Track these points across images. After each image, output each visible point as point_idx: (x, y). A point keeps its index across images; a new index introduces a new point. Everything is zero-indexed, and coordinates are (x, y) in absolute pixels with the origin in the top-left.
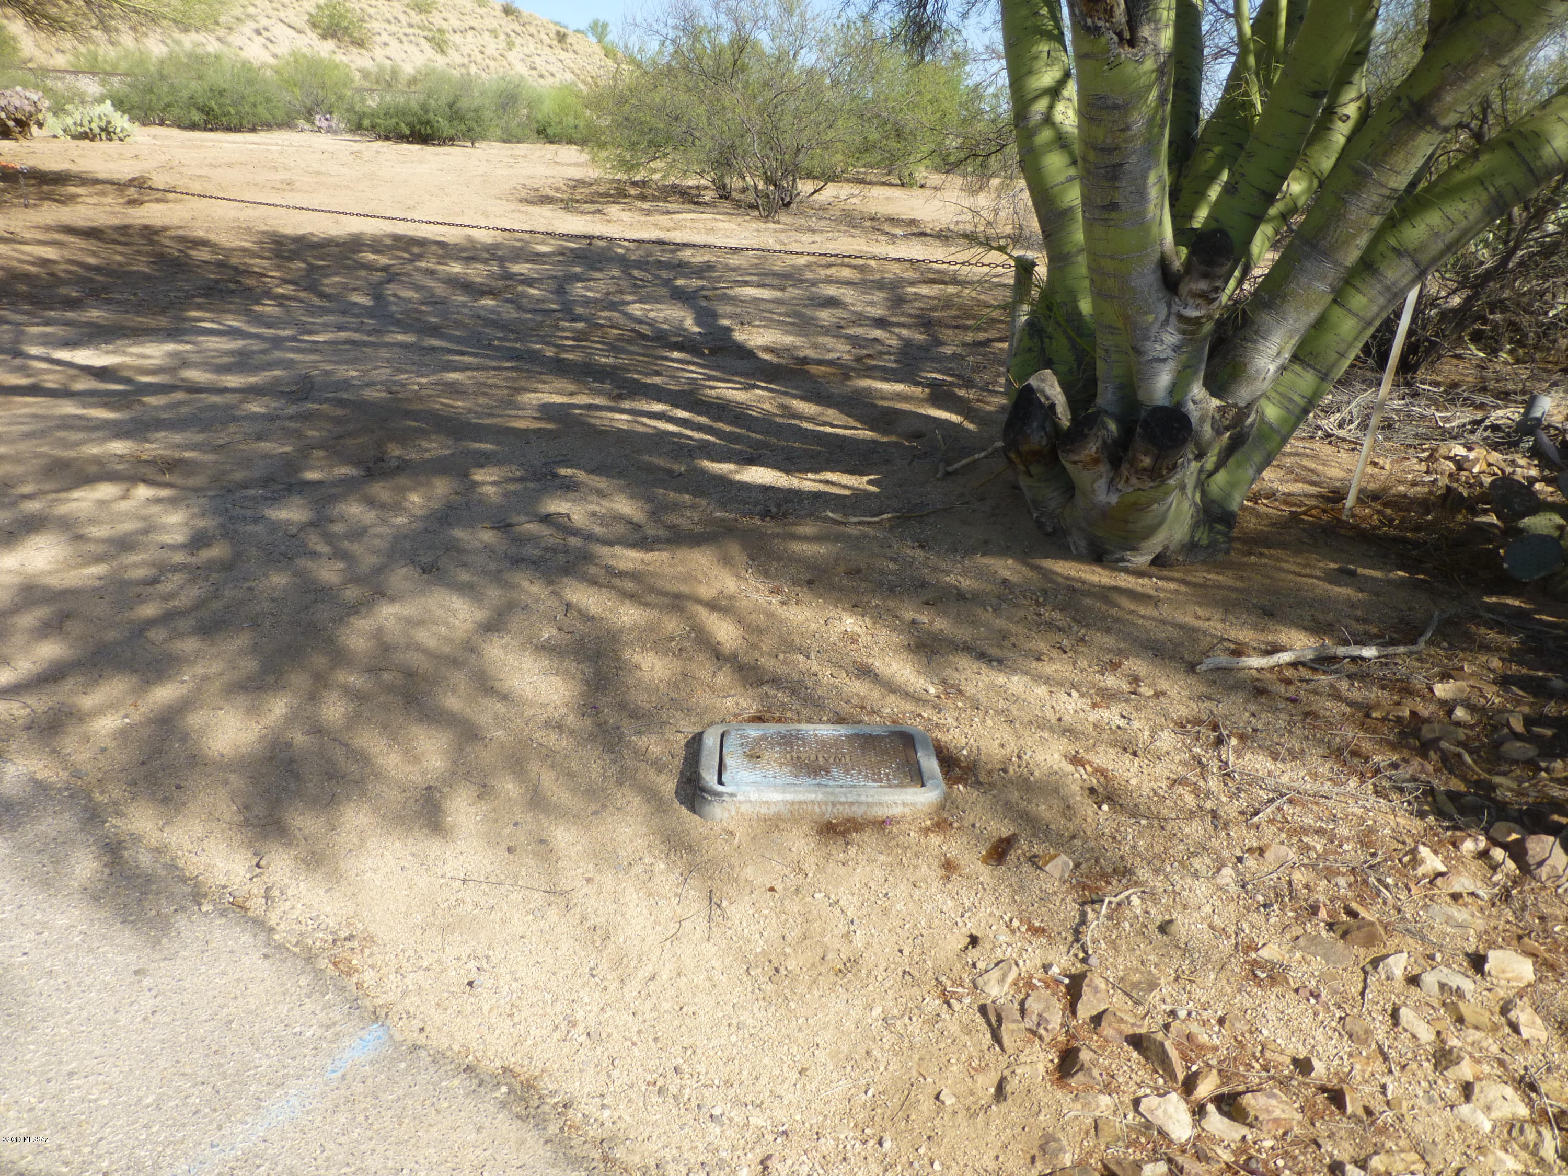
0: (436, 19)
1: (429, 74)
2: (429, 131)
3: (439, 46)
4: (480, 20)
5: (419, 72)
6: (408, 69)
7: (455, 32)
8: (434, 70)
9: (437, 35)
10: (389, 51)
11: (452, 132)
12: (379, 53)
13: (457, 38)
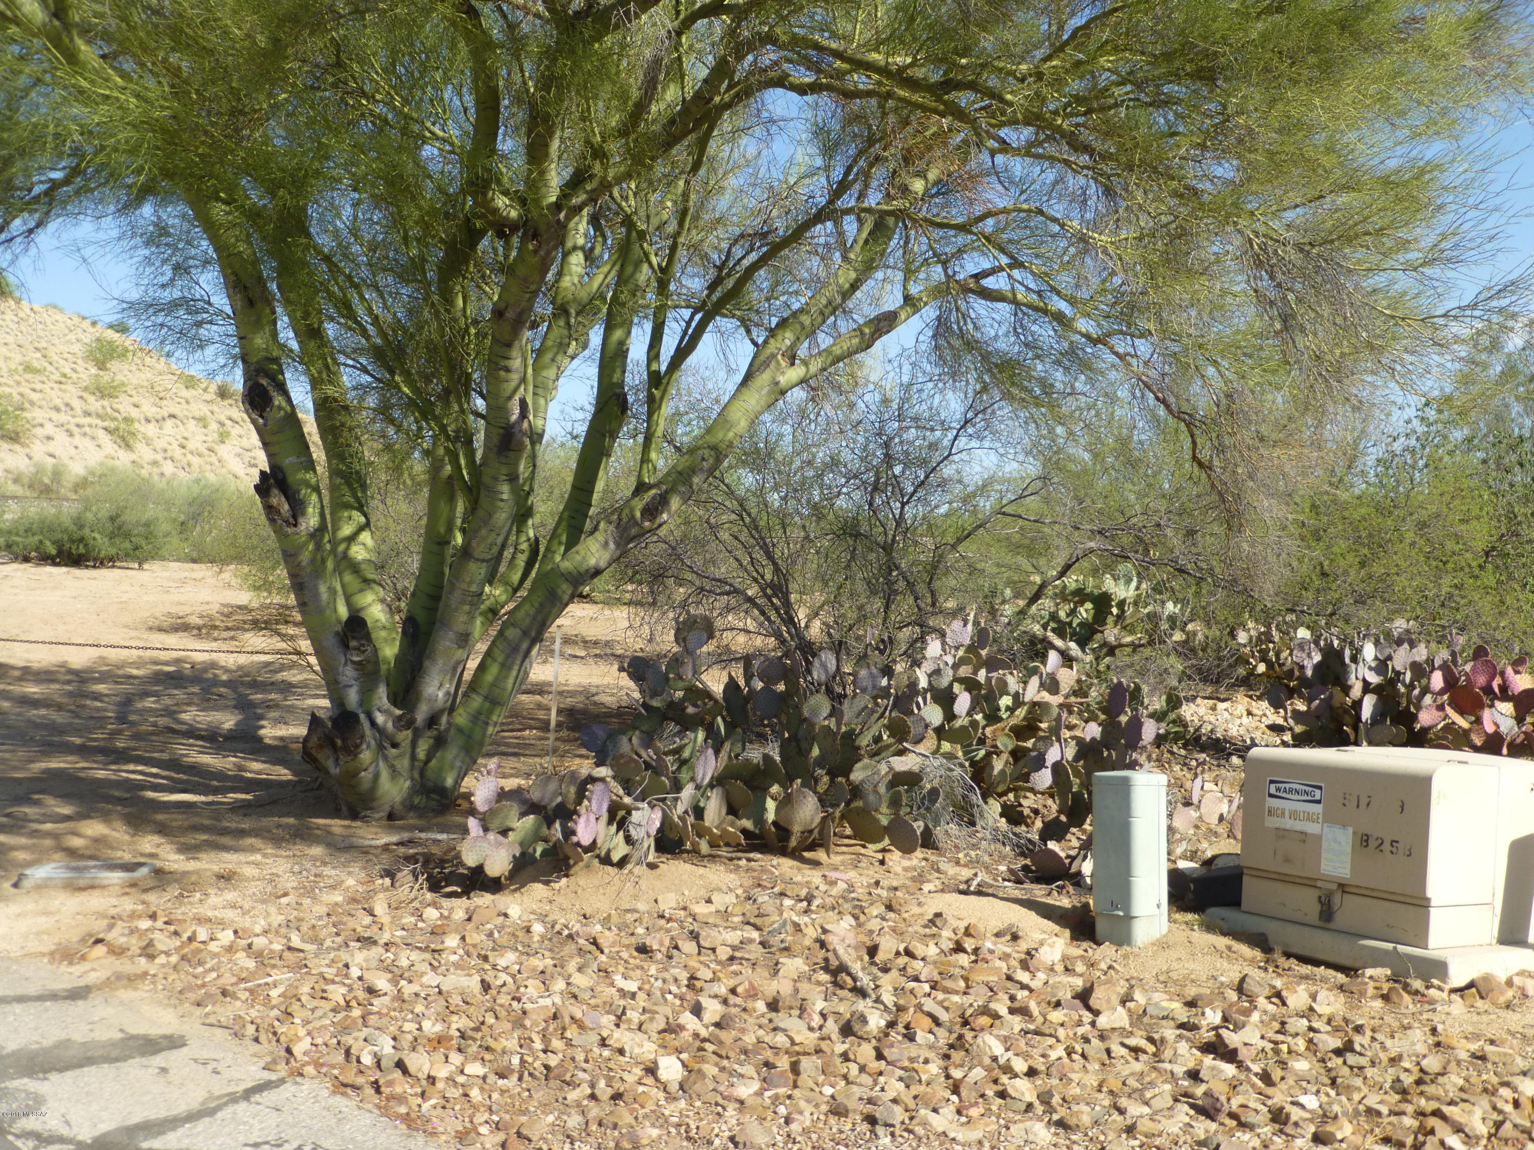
0: (124, 405)
1: (103, 475)
2: (82, 550)
3: (123, 439)
4: (185, 406)
5: (93, 473)
6: (77, 469)
7: (148, 421)
8: (113, 470)
9: (122, 426)
10: (52, 447)
11: (113, 551)
12: (38, 450)
13: (151, 430)
